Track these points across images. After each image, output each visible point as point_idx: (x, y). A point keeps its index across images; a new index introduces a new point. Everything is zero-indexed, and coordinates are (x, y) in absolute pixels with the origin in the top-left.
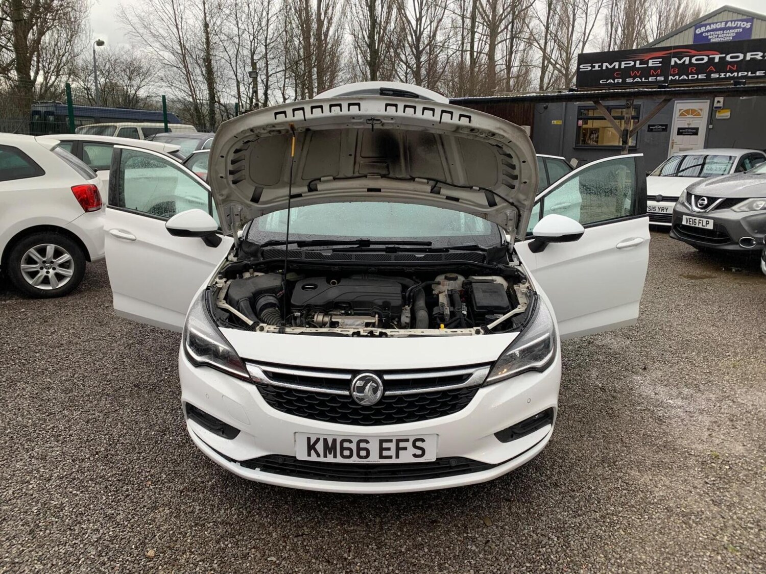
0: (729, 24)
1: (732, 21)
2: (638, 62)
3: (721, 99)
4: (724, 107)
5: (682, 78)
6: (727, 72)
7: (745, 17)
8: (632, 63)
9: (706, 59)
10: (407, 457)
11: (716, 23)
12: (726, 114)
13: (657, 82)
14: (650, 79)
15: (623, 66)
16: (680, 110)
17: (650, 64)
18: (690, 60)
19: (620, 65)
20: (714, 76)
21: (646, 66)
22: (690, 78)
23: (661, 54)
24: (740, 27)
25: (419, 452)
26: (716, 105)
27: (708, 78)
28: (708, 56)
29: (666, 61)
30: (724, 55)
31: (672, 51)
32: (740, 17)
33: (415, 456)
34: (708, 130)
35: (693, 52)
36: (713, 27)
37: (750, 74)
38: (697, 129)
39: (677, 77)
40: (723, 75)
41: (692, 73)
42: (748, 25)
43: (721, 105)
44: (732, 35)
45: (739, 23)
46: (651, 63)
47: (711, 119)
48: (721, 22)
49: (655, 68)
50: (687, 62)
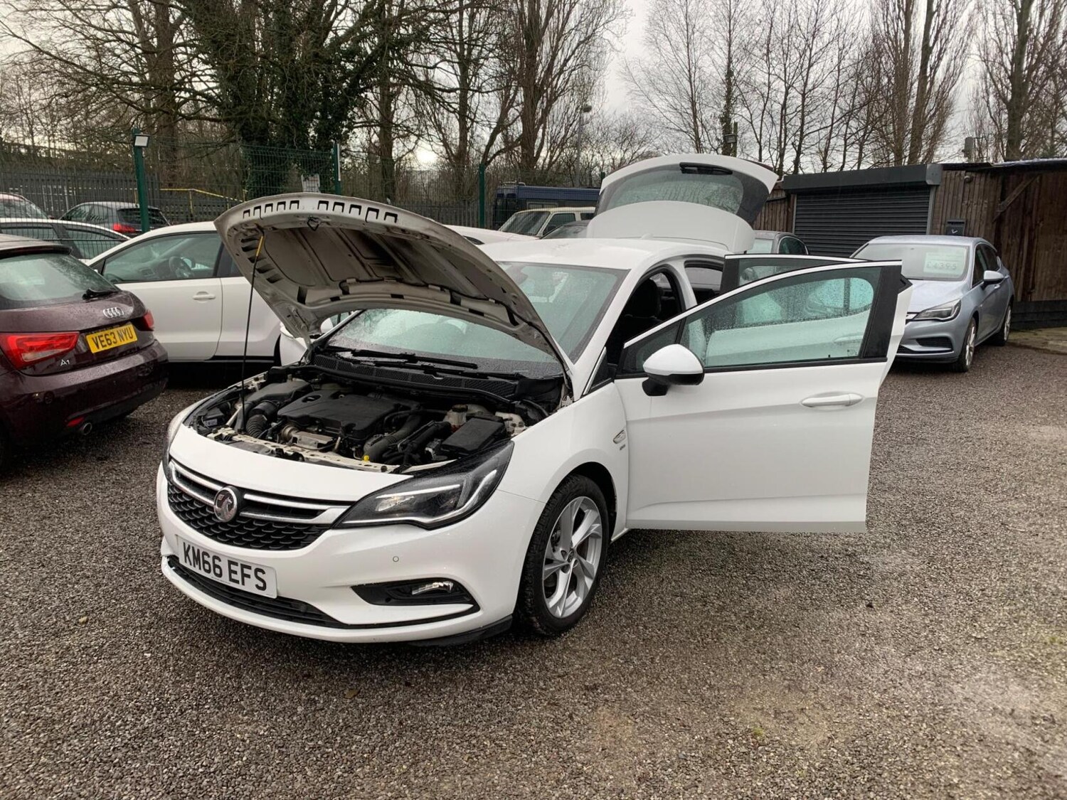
10: (250, 586)
25: (261, 585)
33: (257, 586)
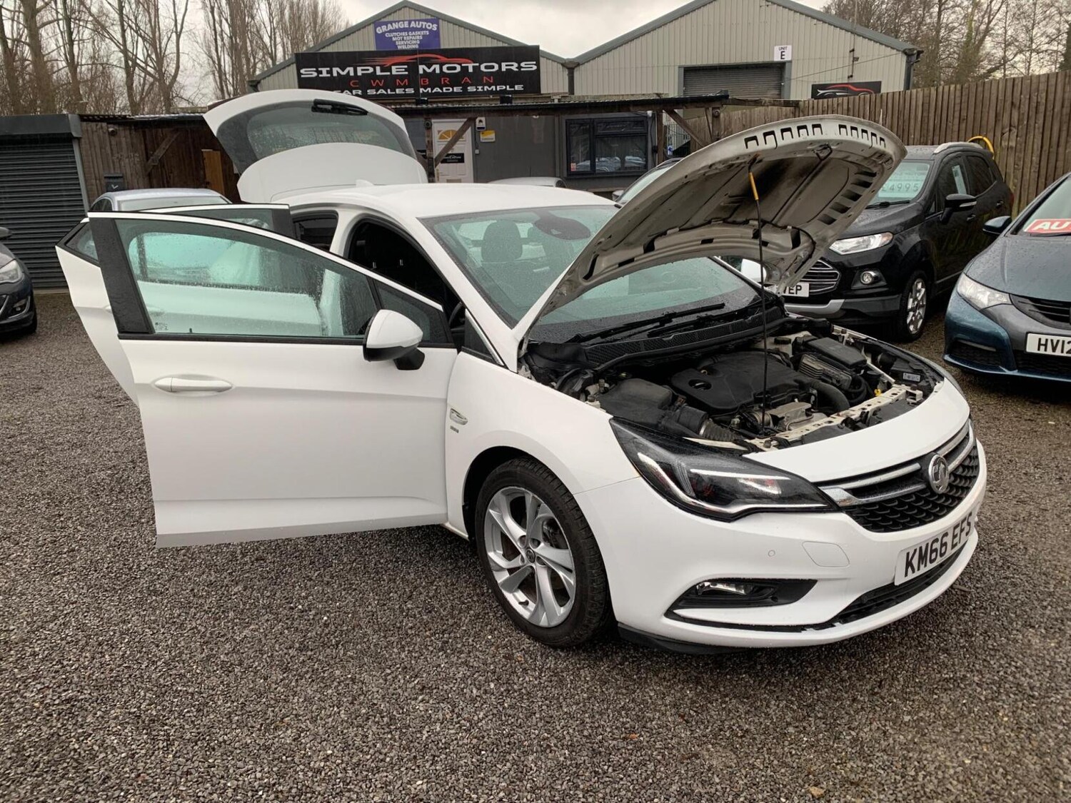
0: (413, 24)
1: (415, 21)
2: (378, 69)
3: (483, 119)
4: (487, 128)
5: (435, 90)
6: (484, 85)
7: (429, 17)
8: (371, 70)
9: (459, 69)
11: (398, 22)
12: (490, 136)
13: (406, 95)
14: (398, 91)
15: (360, 73)
16: (439, 132)
17: (394, 72)
18: (441, 69)
19: (355, 71)
20: (471, 89)
21: (389, 73)
22: (444, 91)
23: (404, 59)
24: (426, 29)
26: (478, 125)
27: (465, 93)
28: (460, 64)
29: (412, 68)
30: (477, 64)
31: (418, 56)
32: (423, 16)
34: (475, 156)
35: (443, 59)
36: (396, 26)
37: (508, 88)
38: (462, 155)
39: (429, 89)
40: (480, 88)
41: (446, 85)
42: (434, 27)
43: (483, 124)
44: (418, 37)
45: (424, 23)
46: (394, 70)
47: (476, 143)
48: (403, 21)
49: (401, 77)
50: (438, 71)
